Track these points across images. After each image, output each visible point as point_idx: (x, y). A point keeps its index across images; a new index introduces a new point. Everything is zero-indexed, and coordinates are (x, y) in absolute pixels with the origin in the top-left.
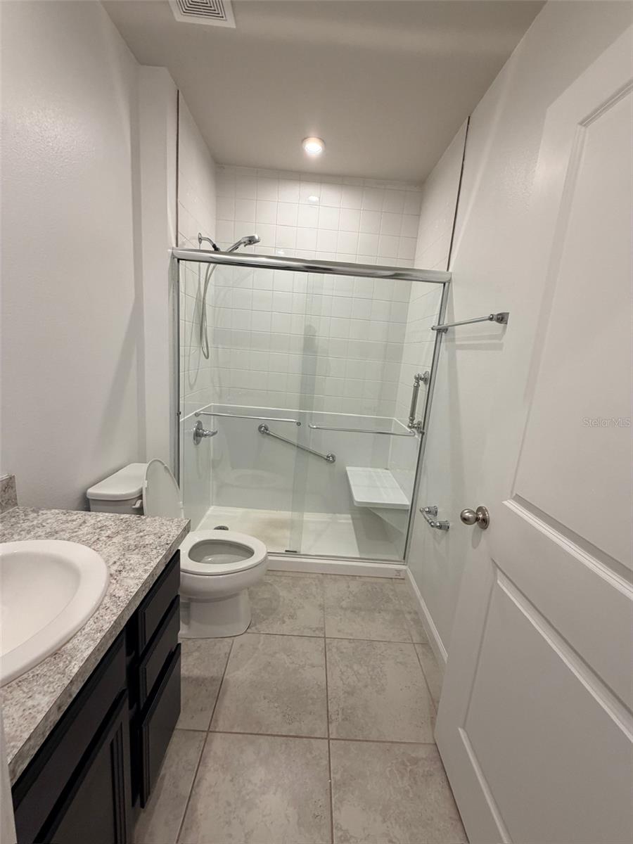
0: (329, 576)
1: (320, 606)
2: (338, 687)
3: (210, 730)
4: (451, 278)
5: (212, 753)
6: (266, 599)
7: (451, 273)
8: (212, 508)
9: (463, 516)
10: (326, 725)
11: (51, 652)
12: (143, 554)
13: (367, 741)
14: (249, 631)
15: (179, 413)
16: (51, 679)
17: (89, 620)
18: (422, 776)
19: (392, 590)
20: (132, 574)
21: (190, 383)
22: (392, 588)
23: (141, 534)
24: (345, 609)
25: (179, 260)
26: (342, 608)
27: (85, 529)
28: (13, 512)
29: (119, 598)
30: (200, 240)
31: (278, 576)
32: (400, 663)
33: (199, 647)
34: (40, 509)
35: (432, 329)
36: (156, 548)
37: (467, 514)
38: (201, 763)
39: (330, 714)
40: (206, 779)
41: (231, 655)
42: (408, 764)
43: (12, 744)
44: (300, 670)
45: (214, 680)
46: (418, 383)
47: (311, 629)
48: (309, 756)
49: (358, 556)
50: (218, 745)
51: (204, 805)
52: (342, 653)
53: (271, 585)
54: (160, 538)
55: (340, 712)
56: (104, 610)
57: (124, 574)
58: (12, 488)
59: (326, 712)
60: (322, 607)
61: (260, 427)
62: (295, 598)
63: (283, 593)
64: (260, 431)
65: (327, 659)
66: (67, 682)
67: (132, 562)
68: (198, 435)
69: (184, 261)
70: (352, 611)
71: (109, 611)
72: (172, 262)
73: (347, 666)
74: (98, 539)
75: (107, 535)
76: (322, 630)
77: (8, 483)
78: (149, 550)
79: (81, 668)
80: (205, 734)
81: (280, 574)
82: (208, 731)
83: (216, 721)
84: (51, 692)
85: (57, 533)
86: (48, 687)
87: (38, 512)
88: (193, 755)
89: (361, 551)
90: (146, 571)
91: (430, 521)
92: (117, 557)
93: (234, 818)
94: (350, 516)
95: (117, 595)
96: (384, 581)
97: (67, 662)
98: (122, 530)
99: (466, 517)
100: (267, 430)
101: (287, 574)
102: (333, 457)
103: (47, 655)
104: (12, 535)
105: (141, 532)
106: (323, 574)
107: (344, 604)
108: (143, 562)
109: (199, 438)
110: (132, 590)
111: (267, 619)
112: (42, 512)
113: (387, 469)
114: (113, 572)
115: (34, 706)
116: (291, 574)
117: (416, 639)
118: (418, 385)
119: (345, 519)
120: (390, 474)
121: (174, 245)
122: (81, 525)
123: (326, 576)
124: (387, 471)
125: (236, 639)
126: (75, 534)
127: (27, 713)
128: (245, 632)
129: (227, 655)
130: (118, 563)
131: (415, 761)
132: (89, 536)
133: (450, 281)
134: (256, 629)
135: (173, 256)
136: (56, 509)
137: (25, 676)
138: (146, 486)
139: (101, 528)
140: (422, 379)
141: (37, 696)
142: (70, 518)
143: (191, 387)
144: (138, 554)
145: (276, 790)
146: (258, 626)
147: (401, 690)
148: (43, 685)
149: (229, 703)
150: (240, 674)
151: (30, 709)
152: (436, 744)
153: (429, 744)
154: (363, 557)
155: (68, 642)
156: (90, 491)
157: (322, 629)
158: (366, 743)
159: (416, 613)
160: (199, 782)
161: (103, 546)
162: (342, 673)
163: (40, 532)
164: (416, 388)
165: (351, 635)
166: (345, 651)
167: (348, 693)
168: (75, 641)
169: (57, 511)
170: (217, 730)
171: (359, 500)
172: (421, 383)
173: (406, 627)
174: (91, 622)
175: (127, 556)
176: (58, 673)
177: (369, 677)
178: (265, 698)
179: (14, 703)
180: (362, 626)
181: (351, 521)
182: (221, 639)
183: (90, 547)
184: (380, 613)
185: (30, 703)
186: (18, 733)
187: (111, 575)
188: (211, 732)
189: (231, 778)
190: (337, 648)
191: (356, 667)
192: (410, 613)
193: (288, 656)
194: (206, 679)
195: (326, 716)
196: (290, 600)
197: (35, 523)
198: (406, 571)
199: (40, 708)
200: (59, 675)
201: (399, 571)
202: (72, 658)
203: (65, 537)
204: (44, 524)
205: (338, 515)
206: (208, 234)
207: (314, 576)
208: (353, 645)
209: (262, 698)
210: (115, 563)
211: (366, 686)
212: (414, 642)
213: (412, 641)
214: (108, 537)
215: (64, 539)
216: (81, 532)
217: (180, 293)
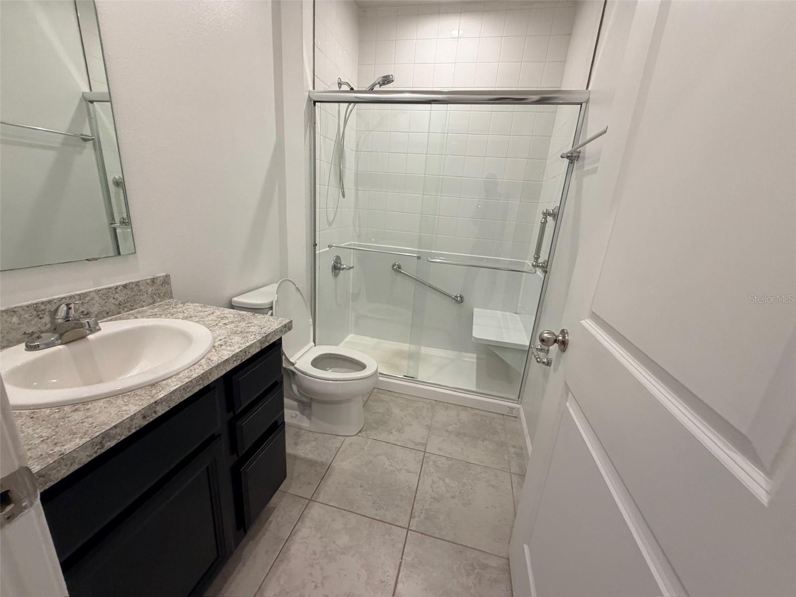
0: (441, 404)
1: (427, 426)
2: (427, 492)
3: (312, 499)
4: (589, 98)
5: (310, 515)
6: (379, 413)
7: (590, 91)
8: (351, 336)
9: (542, 338)
10: (409, 518)
11: (151, 383)
12: (244, 337)
13: (442, 539)
14: (360, 434)
15: (315, 245)
16: (143, 398)
17: (185, 370)
18: (488, 580)
19: (501, 424)
20: (229, 348)
21: (328, 221)
22: (503, 423)
23: (249, 325)
24: (450, 433)
25: (315, 102)
26: (447, 431)
27: (210, 318)
28: (169, 302)
29: (212, 360)
30: (340, 84)
31: (394, 396)
32: (492, 486)
33: (316, 439)
34: (187, 302)
35: (562, 157)
36: (255, 335)
37: (545, 335)
38: (300, 520)
39: (414, 511)
40: (301, 532)
41: (341, 449)
42: (477, 567)
43: (103, 427)
44: (396, 472)
45: (323, 464)
46: (545, 219)
47: (414, 442)
48: (387, 537)
49: (474, 390)
50: (316, 511)
51: (296, 548)
52: (438, 467)
53: (387, 402)
54: (261, 329)
55: (424, 512)
56: (198, 366)
57: (223, 347)
58: (168, 284)
59: (411, 509)
60: (429, 427)
61: (394, 265)
62: (406, 416)
63: (396, 410)
64: (393, 269)
65: (423, 469)
66: (152, 401)
67: (233, 341)
68: (336, 268)
69: (319, 103)
70: (456, 435)
71: (201, 367)
72: (308, 104)
73: (440, 478)
74: (217, 324)
75: (224, 322)
76: (423, 446)
77: (165, 279)
78: (249, 335)
79: (165, 396)
80: (308, 501)
81: (397, 395)
82: (310, 500)
83: (318, 494)
84: (140, 405)
85: (191, 317)
86: (140, 402)
87: (184, 304)
88: (296, 513)
89: (477, 386)
90: (240, 347)
91: (537, 357)
92: (224, 337)
93: (317, 564)
94: (475, 356)
95: (211, 359)
96: (494, 415)
97: (158, 391)
98: (236, 321)
99: (544, 338)
100: (399, 268)
101: (402, 396)
102: (461, 297)
103: (148, 384)
104: (161, 315)
105: (250, 323)
106: (436, 401)
107: (450, 428)
108: (242, 342)
109: (337, 271)
110: (223, 358)
111: (377, 428)
112: (187, 304)
113: (516, 313)
114: (216, 344)
115: (126, 411)
116: (407, 397)
117: (515, 469)
118: (546, 221)
119: (471, 358)
120: (519, 318)
121: (311, 88)
122: (209, 315)
123: (438, 403)
124: (515, 315)
125: (347, 439)
126: (203, 319)
127: (120, 413)
128: (356, 435)
129: (337, 449)
130: (222, 341)
131: (485, 567)
132: (211, 322)
133: (587, 102)
134: (366, 434)
135: (310, 98)
136: (196, 303)
137: (129, 393)
138: (276, 299)
139: (222, 318)
140: (550, 215)
141: (130, 405)
142: (203, 310)
143: (330, 224)
144: (240, 336)
145: (354, 555)
146: (368, 432)
147: (487, 507)
148: (137, 400)
149: (331, 484)
150: (345, 465)
151: (122, 411)
152: (508, 559)
153: (503, 557)
154: (478, 391)
155: (165, 380)
156: (235, 299)
157: (425, 445)
158: (440, 541)
159: (521, 448)
160: (295, 533)
161: (218, 329)
162: (434, 483)
163: (180, 315)
164: (544, 224)
165: (451, 454)
166: (441, 466)
167: (435, 499)
168: (170, 380)
169: (197, 305)
170: (317, 500)
171: (476, 336)
172: (549, 219)
173: (506, 457)
174: (186, 372)
175: (232, 337)
176: (150, 396)
177: (459, 491)
178: (361, 486)
179: (115, 406)
180: (462, 449)
181: (475, 360)
182: (334, 436)
183: (208, 328)
184: (483, 441)
185: (125, 408)
186: (110, 422)
187: (214, 347)
188: (312, 500)
189: (320, 536)
190: (434, 462)
191: (447, 480)
192: (514, 447)
193: (388, 459)
194: (317, 462)
195: (410, 512)
196: (401, 417)
197: (179, 310)
198: (519, 409)
199: (129, 412)
200: (149, 397)
201: (511, 408)
202: (163, 389)
203: (195, 320)
204: (185, 311)
205: (464, 354)
206: (349, 79)
207: (428, 401)
208: (450, 462)
209: (359, 486)
210: (221, 340)
211: (453, 497)
212: (512, 472)
213: (510, 469)
214: (225, 324)
215: (194, 322)
216: (207, 319)
217: (317, 134)
